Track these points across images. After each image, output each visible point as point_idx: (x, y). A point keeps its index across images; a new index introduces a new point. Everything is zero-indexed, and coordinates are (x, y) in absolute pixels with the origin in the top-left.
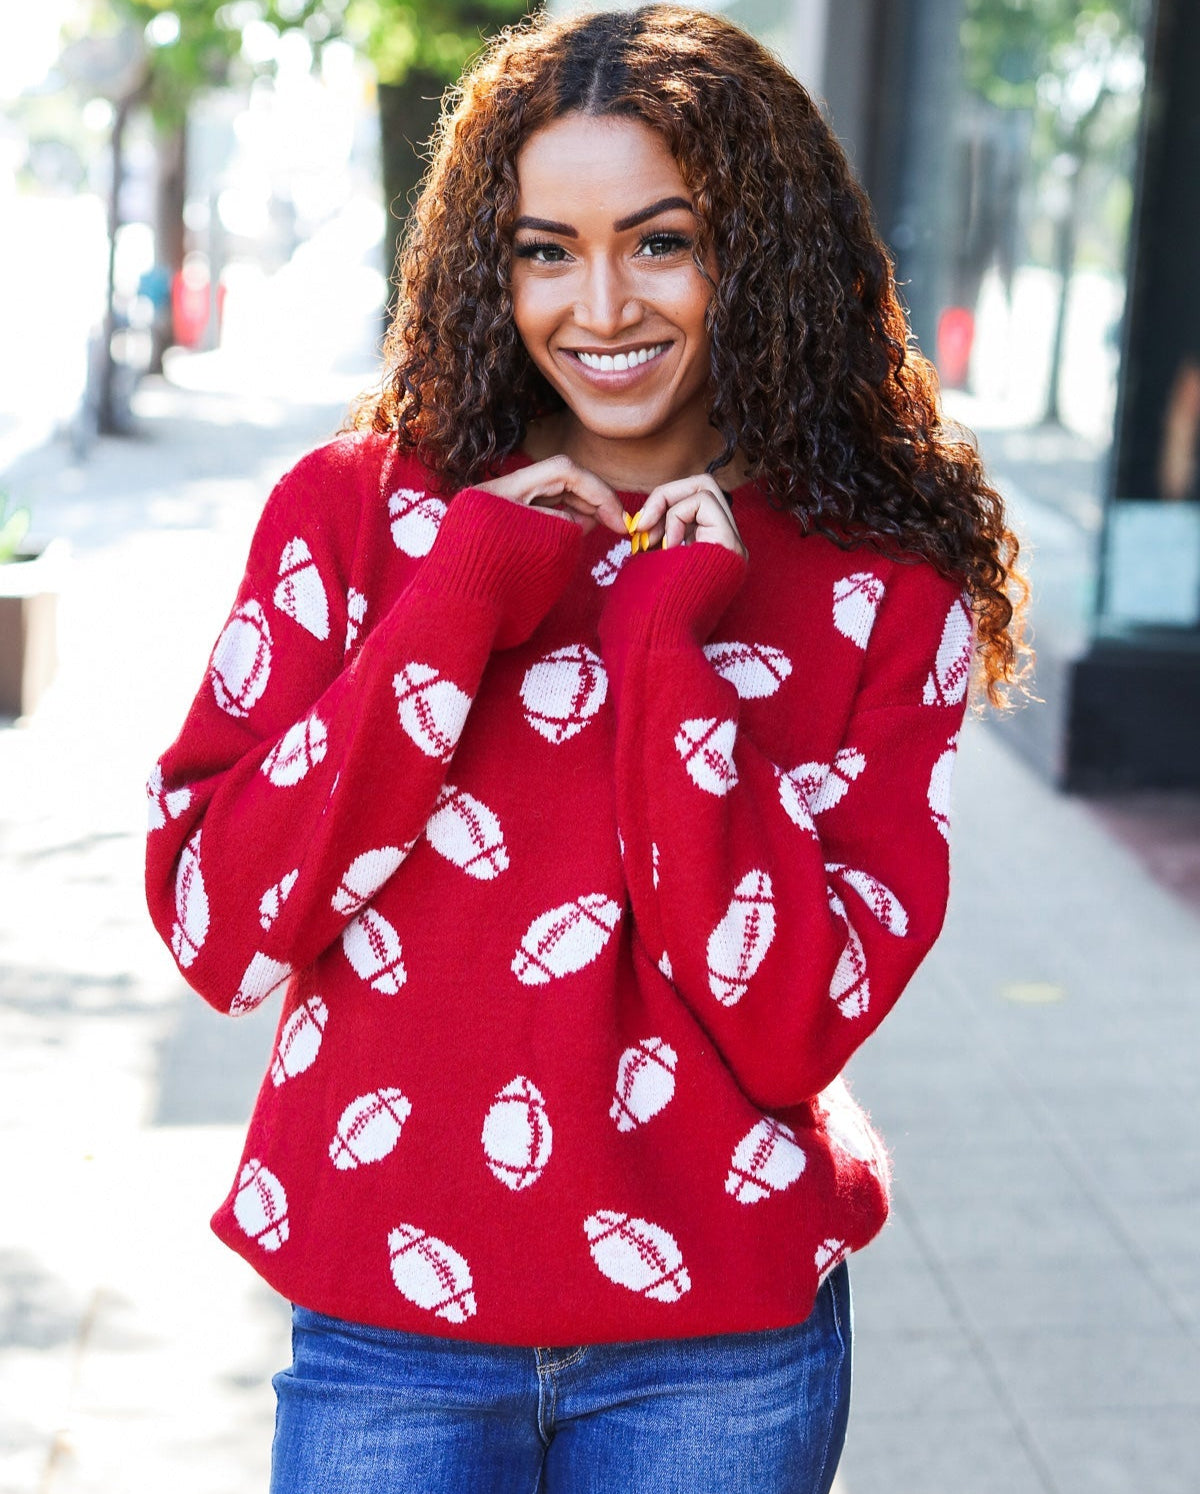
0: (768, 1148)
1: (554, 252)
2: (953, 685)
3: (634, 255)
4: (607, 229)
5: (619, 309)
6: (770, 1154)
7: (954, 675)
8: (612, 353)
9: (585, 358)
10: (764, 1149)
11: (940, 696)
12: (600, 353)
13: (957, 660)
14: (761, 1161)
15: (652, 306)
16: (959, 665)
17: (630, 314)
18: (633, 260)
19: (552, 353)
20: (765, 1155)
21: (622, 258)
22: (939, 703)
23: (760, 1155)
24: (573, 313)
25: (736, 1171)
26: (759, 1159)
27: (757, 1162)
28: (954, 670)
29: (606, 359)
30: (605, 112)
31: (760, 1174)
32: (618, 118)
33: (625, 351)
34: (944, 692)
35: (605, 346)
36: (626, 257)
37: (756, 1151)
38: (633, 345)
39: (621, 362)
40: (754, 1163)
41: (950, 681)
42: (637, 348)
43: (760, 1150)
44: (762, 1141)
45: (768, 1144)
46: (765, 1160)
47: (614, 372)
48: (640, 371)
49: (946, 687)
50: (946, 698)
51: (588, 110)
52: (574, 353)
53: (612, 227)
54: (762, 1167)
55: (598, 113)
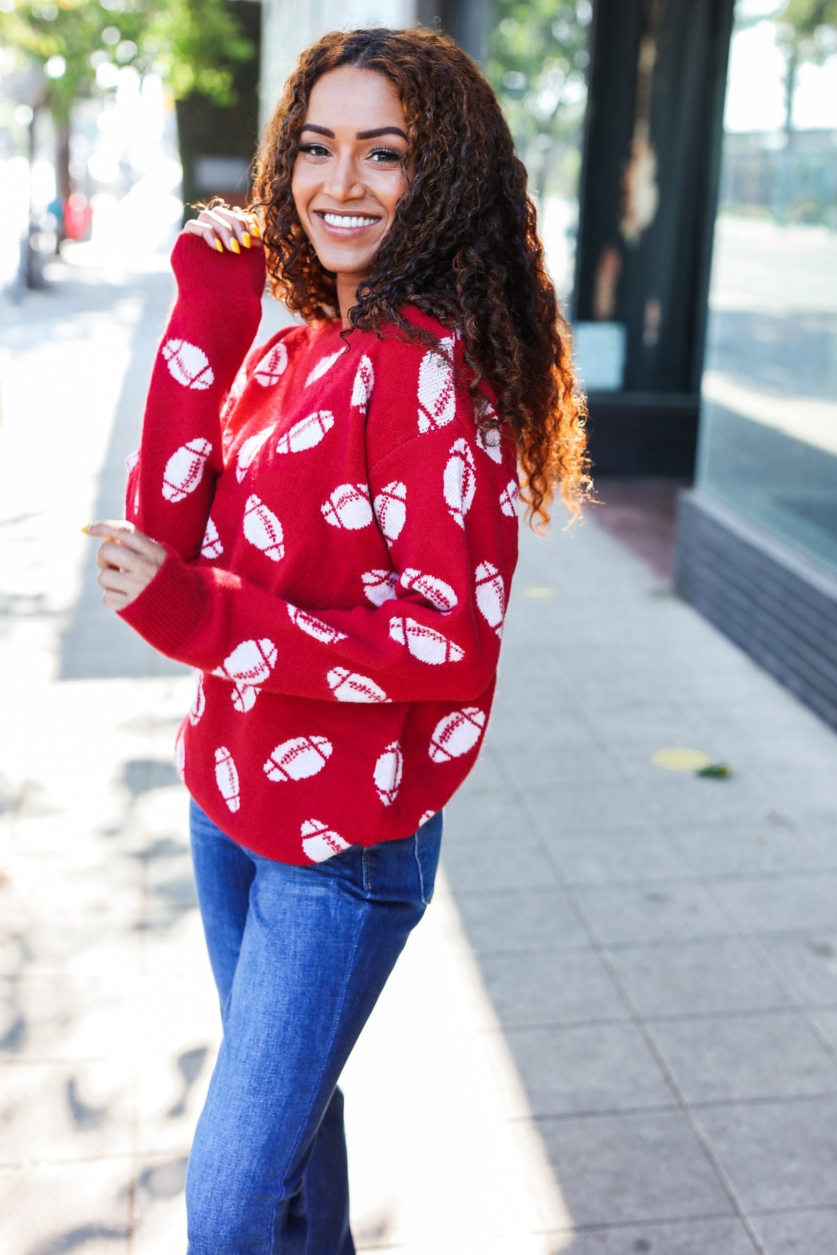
0: (294, 754)
1: (321, 151)
2: (441, 412)
3: (367, 159)
4: (352, 136)
5: (350, 186)
6: (294, 757)
7: (441, 403)
8: (343, 215)
9: (328, 218)
10: (292, 754)
11: (433, 422)
12: (336, 213)
13: (441, 392)
14: (288, 760)
15: (372, 191)
16: (444, 395)
17: (356, 192)
18: (367, 161)
19: (310, 214)
20: (291, 757)
21: (359, 157)
22: (433, 428)
23: (288, 756)
24: (323, 187)
25: (272, 760)
26: (287, 758)
27: (285, 760)
28: (441, 400)
29: (338, 218)
30: (365, 66)
31: (285, 767)
32: (372, 72)
33: (351, 215)
34: (436, 418)
35: (338, 209)
36: (362, 158)
37: (287, 753)
38: (356, 212)
39: (347, 222)
40: (283, 760)
41: (439, 409)
42: (358, 215)
43: (289, 754)
44: (292, 749)
45: (295, 751)
46: (291, 760)
47: (342, 228)
48: (357, 231)
49: (437, 414)
50: (437, 423)
51: (356, 64)
52: (322, 214)
53: (355, 135)
54: (287, 763)
55: (361, 67)
